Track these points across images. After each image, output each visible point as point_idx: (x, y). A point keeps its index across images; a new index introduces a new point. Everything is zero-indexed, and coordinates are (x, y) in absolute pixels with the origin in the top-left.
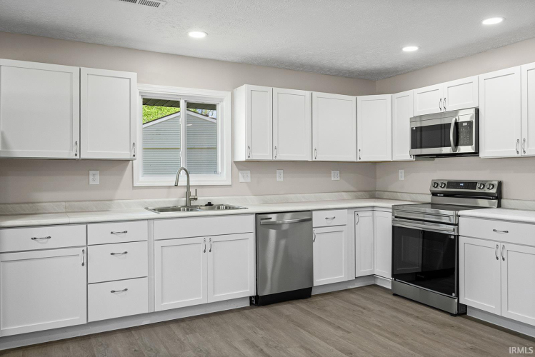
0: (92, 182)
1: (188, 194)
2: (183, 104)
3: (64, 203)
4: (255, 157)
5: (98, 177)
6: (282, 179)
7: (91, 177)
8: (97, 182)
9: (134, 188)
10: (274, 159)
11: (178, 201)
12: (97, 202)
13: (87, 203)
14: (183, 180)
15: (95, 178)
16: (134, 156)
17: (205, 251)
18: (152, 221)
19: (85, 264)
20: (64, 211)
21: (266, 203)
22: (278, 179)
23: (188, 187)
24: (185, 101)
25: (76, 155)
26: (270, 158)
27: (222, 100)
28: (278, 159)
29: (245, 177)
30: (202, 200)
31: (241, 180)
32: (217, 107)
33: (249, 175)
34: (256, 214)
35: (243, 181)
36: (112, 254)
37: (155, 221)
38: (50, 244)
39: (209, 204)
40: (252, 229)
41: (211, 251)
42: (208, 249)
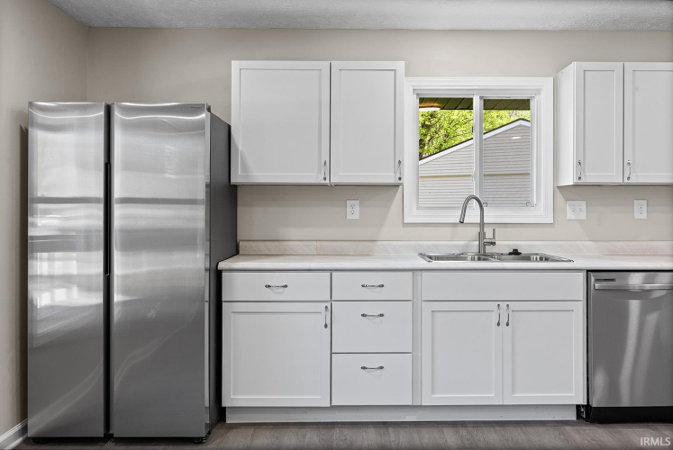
0: (349, 217)
1: (481, 235)
2: (477, 103)
3: (315, 243)
4: (590, 178)
5: (357, 209)
6: (644, 216)
7: (349, 209)
8: (357, 216)
9: (405, 225)
10: (626, 181)
11: (467, 246)
12: (356, 243)
13: (344, 243)
14: (473, 215)
15: (353, 210)
16: (400, 179)
17: (499, 324)
18: (419, 273)
19: (329, 326)
20: (315, 253)
21: (613, 254)
22: (637, 216)
23: (482, 224)
24: (481, 98)
25: (325, 179)
26: (619, 180)
27: (538, 92)
28: (634, 180)
29: (576, 211)
30: (504, 245)
31: (570, 215)
32: (532, 104)
33: (584, 208)
34: (588, 271)
35: (573, 217)
36: (363, 315)
37: (424, 274)
38: (286, 295)
39: (515, 252)
40: (581, 295)
41: (508, 324)
42: (504, 321)
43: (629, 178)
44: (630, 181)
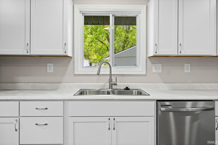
0: (48, 71)
1: (111, 80)
3: (31, 84)
4: (161, 53)
5: (52, 68)
6: (189, 71)
7: (48, 68)
8: (52, 71)
9: (75, 75)
10: (179, 54)
11: (104, 85)
12: (51, 84)
13: (45, 84)
15: (51, 68)
17: (109, 129)
18: (67, 102)
19: (18, 130)
20: (31, 89)
22: (186, 71)
23: (111, 75)
24: (113, 15)
26: (175, 53)
27: (140, 12)
28: (183, 54)
29: (156, 69)
30: (121, 86)
31: (154, 71)
33: (161, 67)
34: (157, 101)
35: (155, 72)
36: (36, 124)
37: (69, 102)
39: (127, 89)
41: (114, 129)
42: (112, 127)
43: (180, 52)
44: (181, 54)
